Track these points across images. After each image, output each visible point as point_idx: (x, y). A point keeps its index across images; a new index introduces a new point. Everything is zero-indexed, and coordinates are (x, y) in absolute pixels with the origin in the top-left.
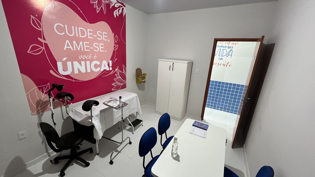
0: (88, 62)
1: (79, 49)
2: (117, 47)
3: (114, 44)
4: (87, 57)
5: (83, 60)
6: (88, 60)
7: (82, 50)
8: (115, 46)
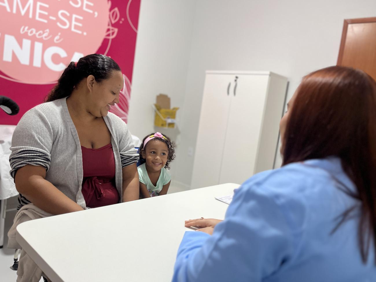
0: (38, 46)
1: (23, 12)
2: (113, 33)
3: (109, 25)
4: (37, 34)
5: (28, 38)
6: (40, 40)
7: (31, 16)
8: (108, 30)
